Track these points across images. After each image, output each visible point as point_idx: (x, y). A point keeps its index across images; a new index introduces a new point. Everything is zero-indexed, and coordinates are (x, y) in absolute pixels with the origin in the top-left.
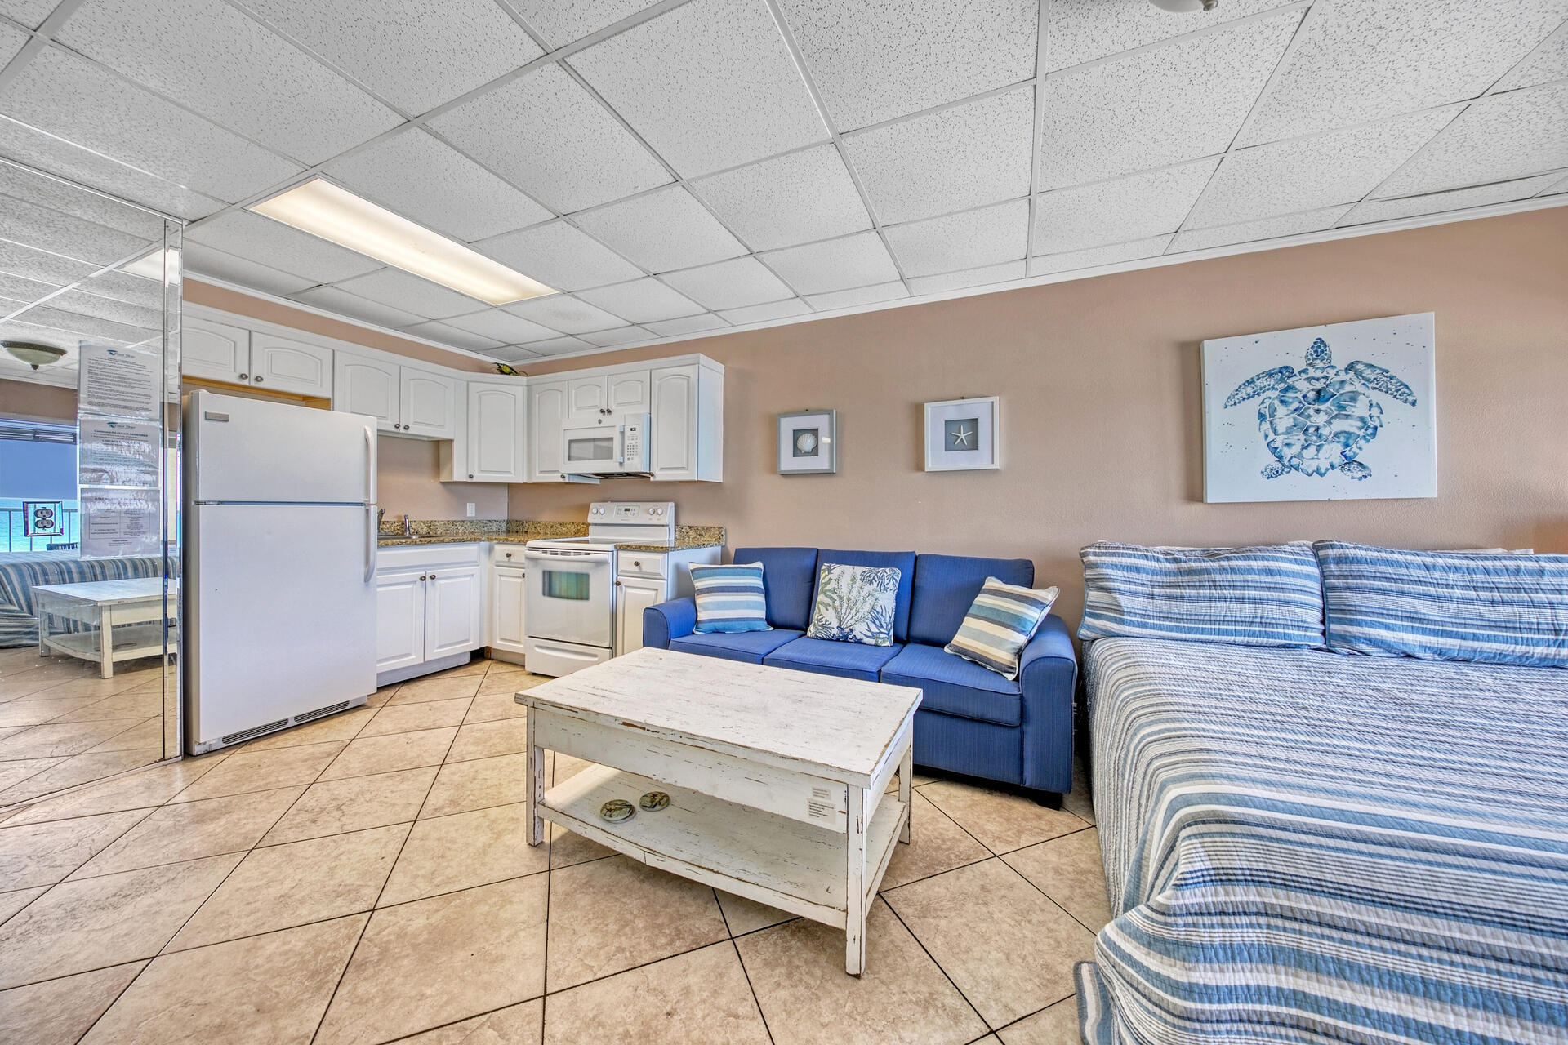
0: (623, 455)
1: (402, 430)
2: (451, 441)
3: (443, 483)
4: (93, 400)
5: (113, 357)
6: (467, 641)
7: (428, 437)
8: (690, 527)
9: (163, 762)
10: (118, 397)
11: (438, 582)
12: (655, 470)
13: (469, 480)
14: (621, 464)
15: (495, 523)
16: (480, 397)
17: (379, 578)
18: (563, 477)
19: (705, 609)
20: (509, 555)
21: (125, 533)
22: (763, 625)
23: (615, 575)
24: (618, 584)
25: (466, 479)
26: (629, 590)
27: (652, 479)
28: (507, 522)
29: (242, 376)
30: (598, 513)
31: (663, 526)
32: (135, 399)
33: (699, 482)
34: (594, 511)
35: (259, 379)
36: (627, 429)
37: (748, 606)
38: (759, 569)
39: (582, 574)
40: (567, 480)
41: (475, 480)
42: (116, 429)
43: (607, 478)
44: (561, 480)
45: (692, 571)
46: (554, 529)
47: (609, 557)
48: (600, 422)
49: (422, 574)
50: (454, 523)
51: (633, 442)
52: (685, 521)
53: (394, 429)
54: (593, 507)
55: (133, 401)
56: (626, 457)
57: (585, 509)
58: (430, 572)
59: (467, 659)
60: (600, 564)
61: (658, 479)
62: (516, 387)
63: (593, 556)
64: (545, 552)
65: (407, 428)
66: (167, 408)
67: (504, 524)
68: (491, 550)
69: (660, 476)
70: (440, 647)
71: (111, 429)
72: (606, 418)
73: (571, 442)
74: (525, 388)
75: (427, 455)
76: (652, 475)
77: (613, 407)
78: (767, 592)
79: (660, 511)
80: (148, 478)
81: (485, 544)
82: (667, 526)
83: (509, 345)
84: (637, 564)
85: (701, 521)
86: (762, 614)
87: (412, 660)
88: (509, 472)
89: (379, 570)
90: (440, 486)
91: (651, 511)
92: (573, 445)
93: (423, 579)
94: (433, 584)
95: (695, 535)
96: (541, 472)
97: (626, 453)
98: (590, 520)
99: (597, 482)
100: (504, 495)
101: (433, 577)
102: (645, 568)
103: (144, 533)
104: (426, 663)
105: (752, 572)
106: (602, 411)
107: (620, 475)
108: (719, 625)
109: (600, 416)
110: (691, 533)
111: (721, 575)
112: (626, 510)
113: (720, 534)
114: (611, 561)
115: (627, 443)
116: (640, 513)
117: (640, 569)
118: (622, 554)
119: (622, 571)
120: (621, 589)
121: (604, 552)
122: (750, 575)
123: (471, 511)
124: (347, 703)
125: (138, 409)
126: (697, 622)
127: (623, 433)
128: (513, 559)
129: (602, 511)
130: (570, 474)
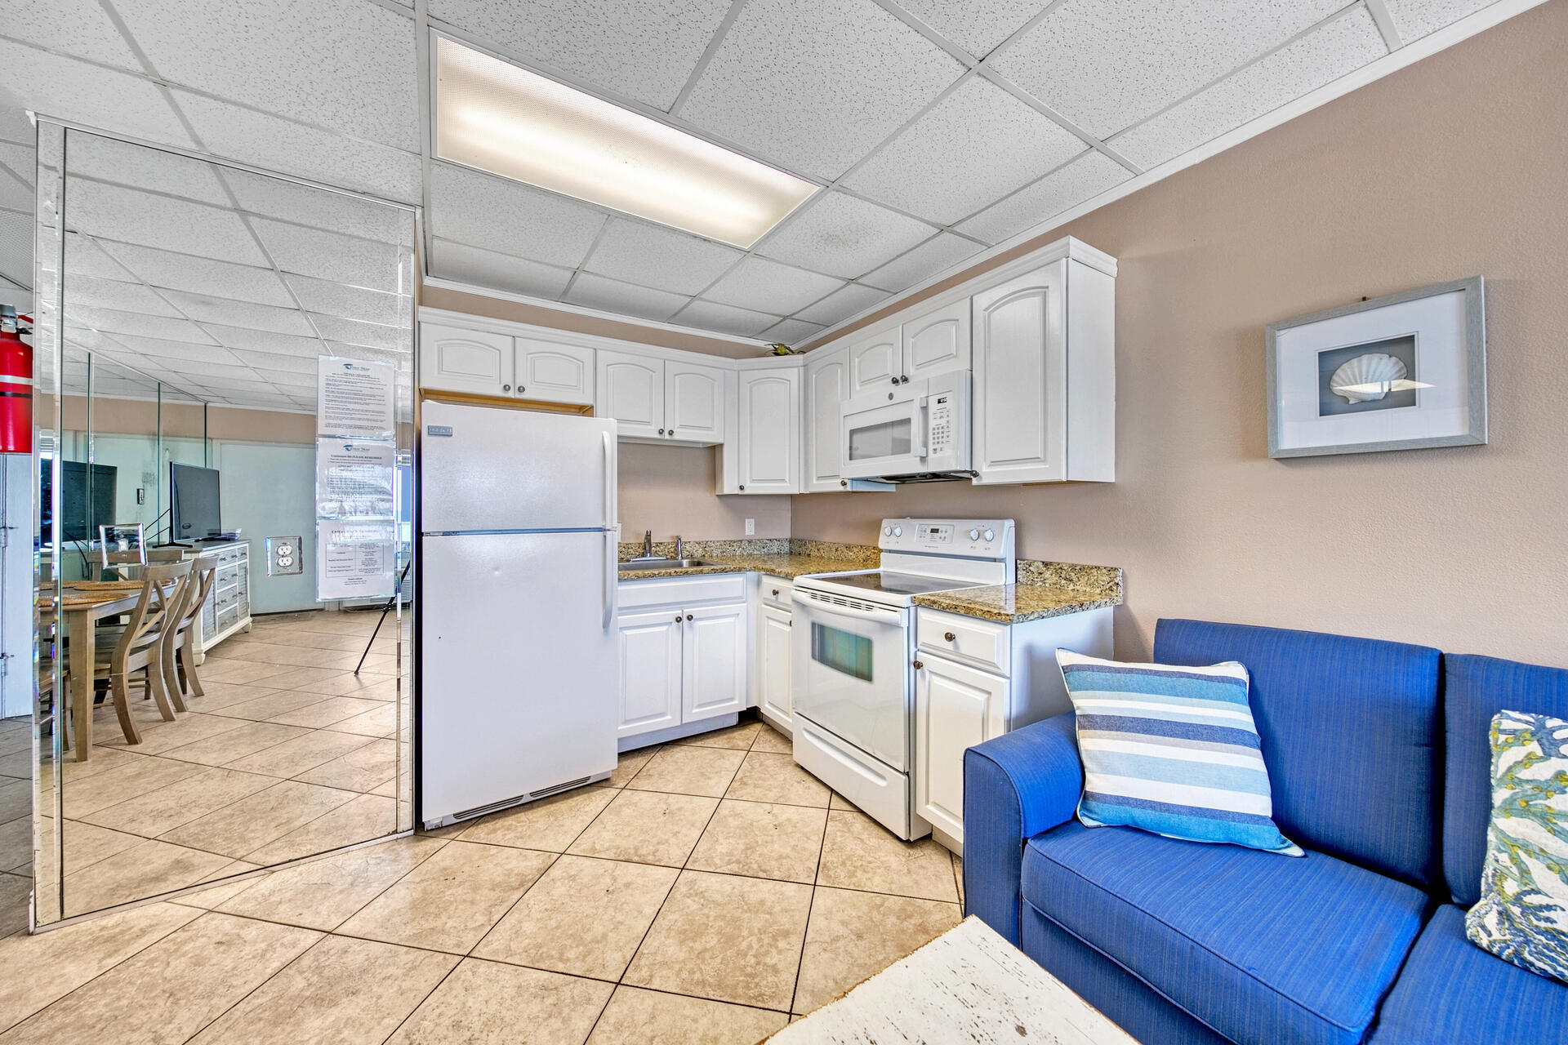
0: (925, 445)
1: (667, 436)
2: (721, 445)
3: (720, 496)
4: (331, 421)
5: (349, 371)
6: (732, 699)
7: (704, 443)
8: (1046, 564)
9: (395, 836)
10: (353, 416)
11: (698, 624)
12: (982, 467)
13: (740, 492)
14: (923, 459)
15: (776, 543)
16: (751, 388)
17: (620, 620)
18: (844, 484)
19: (1107, 769)
20: (775, 593)
21: (360, 570)
22: (1270, 838)
23: (913, 649)
24: (918, 665)
25: (737, 491)
26: (936, 680)
27: (975, 481)
28: (791, 541)
29: (506, 388)
30: (895, 535)
31: (995, 560)
32: (369, 417)
33: (1069, 482)
34: (887, 531)
35: (521, 389)
36: (933, 401)
37: (1222, 779)
38: (1237, 681)
39: (863, 639)
40: (849, 488)
41: (746, 492)
42: (351, 453)
43: (904, 483)
44: (841, 488)
45: (1067, 669)
46: (839, 552)
47: (901, 617)
48: (891, 396)
49: (678, 613)
50: (731, 543)
51: (943, 422)
52: (1037, 551)
53: (657, 436)
54: (886, 525)
55: (368, 420)
56: (931, 447)
57: (875, 527)
58: (688, 611)
59: (734, 721)
60: (891, 626)
61: (986, 480)
62: (790, 370)
63: (878, 613)
64: (814, 597)
65: (671, 433)
66: (401, 427)
67: (786, 544)
68: (759, 583)
69: (989, 475)
70: (700, 706)
71: (348, 453)
72: (900, 391)
73: (853, 432)
74: (802, 369)
75: (702, 465)
76: (976, 475)
77: (910, 372)
78: (1267, 746)
79: (988, 535)
80: (383, 506)
81: (752, 575)
82: (1002, 560)
83: (785, 318)
84: (950, 637)
85: (1066, 555)
86: (1261, 804)
87: (667, 722)
88: (783, 480)
89: (620, 609)
90: (717, 499)
91: (974, 534)
92: (856, 437)
93: (679, 620)
94: (691, 627)
95: (1055, 578)
96: (819, 478)
97: (931, 441)
98: (881, 546)
99: (892, 488)
100: (786, 509)
101: (690, 618)
102: (965, 646)
103: (378, 569)
104: (682, 725)
105: (1219, 689)
106: (895, 381)
107: (924, 476)
108: (1142, 817)
109: (893, 388)
110: (1047, 574)
111: (1140, 689)
112: (934, 531)
113: (1113, 580)
114: (905, 624)
115: (932, 423)
116: (956, 536)
117: (956, 646)
118: (924, 614)
119: (924, 644)
120: (923, 675)
121: (894, 607)
122: (1218, 698)
123: (750, 529)
124: (588, 778)
125: (372, 428)
126: (1085, 796)
127: (925, 409)
128: (781, 597)
129: (898, 531)
130: (853, 479)
